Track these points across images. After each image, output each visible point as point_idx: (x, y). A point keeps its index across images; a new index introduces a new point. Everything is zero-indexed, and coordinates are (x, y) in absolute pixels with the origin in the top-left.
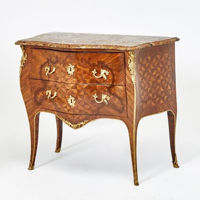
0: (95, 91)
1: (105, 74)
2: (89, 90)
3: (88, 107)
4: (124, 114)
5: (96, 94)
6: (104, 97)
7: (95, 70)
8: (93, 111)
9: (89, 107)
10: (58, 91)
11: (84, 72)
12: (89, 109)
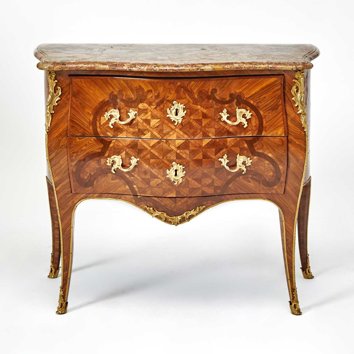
0: (224, 150)
1: (244, 116)
2: (214, 149)
3: (208, 181)
4: (278, 189)
5: (225, 156)
6: (240, 159)
7: (225, 111)
8: (216, 188)
9: (210, 181)
10: (142, 155)
11: (205, 116)
12: (209, 186)
